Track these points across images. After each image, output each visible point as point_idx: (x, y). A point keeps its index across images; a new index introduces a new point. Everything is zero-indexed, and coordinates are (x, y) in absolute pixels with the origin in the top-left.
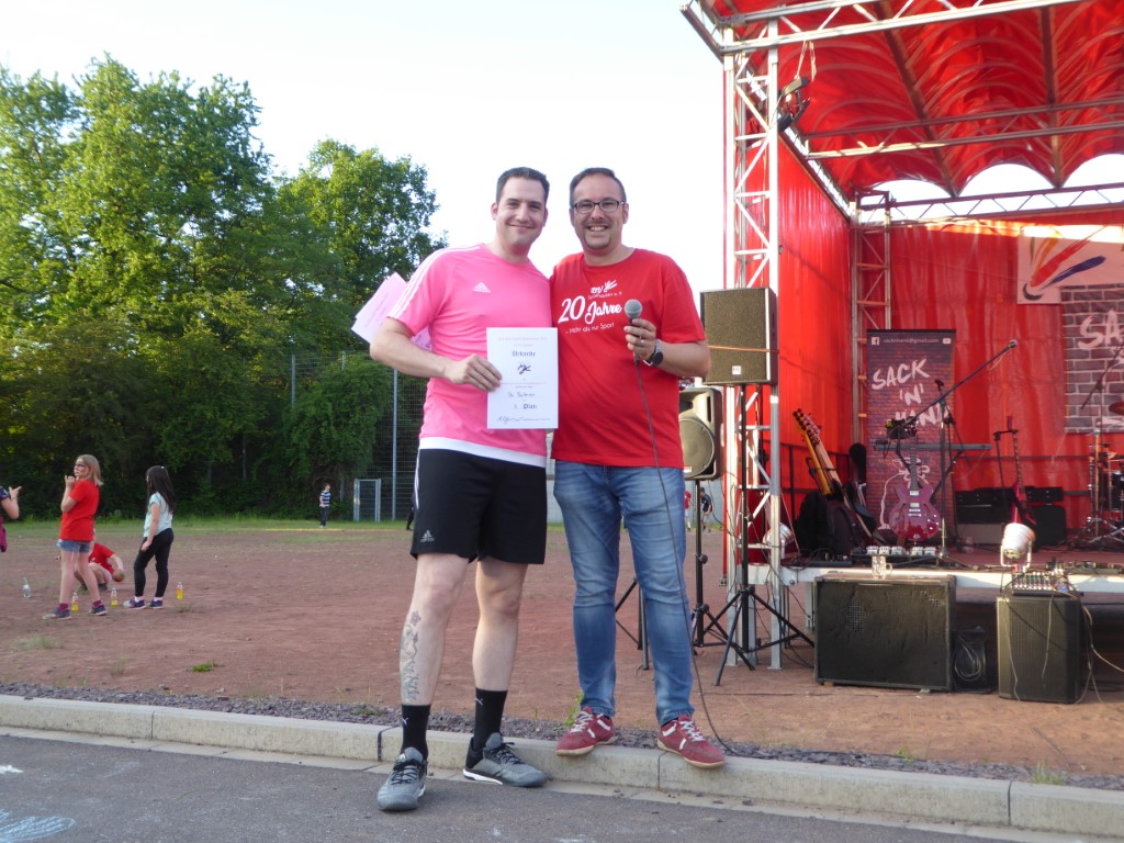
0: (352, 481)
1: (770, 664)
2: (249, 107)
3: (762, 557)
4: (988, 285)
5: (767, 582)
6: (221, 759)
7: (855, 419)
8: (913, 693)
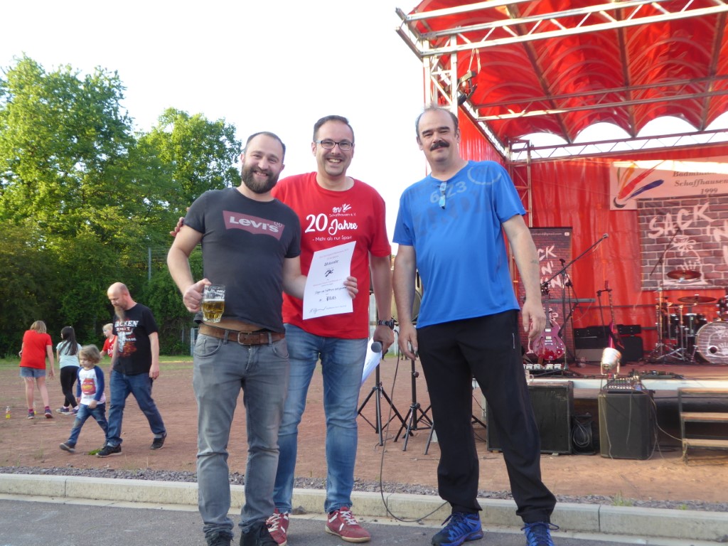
0: (189, 329)
2: (118, 87)
4: (592, 199)
6: (110, 508)
8: (548, 456)
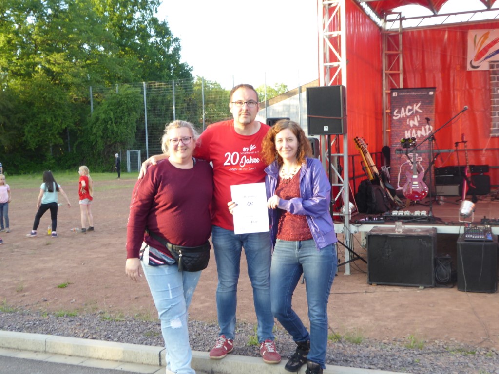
0: (125, 152)
1: (344, 271)
3: (340, 219)
4: (452, 61)
5: (343, 232)
7: (384, 132)
8: (416, 289)
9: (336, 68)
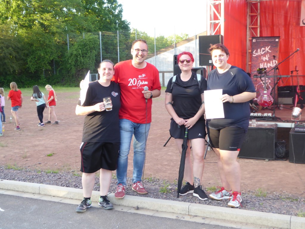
4: (291, 20)
6: (60, 203)
7: (247, 64)
8: (264, 161)
9: (217, 24)
